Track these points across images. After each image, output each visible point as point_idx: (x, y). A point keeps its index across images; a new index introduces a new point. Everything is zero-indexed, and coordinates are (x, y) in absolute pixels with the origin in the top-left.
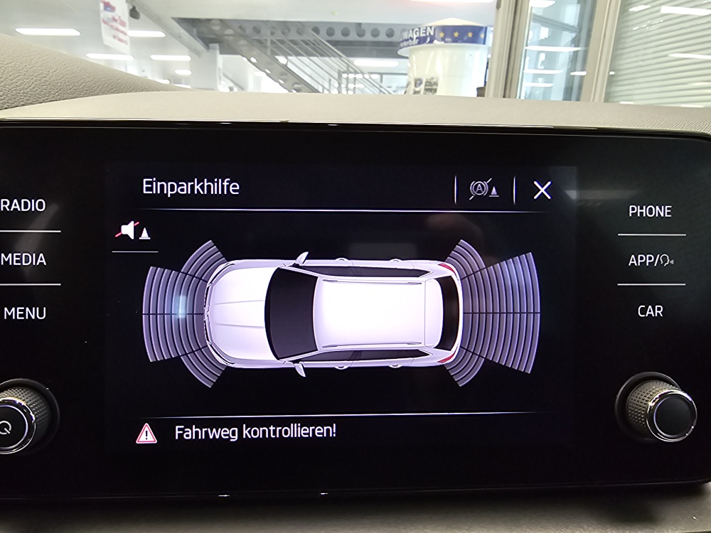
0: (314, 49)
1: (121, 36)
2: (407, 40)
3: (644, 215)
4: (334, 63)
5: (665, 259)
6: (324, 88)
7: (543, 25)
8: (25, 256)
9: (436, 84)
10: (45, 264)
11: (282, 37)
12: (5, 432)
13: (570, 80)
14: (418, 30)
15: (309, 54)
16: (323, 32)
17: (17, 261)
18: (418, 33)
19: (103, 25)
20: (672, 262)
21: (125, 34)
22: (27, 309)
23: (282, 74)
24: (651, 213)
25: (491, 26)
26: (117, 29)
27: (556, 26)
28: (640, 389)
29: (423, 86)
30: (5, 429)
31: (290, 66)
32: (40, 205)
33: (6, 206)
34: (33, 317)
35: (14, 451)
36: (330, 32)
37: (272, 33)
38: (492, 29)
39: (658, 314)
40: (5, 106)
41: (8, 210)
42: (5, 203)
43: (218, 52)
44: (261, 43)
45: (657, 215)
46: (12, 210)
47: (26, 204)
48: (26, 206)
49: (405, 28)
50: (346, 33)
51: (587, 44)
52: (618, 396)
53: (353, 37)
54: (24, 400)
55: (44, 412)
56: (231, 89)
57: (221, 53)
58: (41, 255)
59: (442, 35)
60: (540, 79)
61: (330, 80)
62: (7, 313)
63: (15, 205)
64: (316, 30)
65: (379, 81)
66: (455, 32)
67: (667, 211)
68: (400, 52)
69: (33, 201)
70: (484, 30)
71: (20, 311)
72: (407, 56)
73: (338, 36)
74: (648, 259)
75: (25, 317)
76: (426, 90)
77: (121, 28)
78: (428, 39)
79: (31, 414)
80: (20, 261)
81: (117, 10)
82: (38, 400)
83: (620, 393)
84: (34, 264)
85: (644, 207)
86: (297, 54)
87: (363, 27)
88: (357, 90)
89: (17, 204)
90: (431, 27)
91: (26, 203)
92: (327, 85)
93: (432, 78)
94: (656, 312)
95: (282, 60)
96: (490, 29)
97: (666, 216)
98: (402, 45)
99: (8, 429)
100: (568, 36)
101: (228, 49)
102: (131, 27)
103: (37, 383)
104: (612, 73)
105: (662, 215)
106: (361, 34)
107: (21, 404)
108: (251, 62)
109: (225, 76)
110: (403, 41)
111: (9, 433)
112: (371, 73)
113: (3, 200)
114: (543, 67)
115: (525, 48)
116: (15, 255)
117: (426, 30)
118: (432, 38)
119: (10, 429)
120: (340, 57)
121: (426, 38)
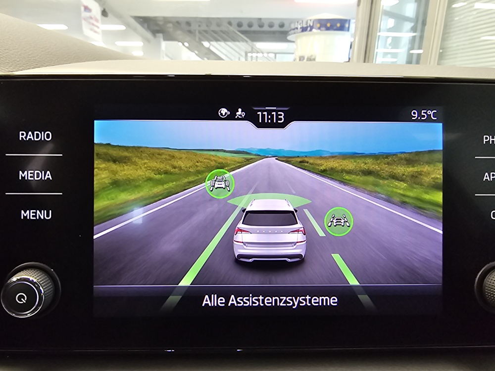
0: (228, 37)
1: (96, 29)
2: (294, 29)
4: (242, 46)
7: (390, 18)
8: (37, 173)
9: (314, 60)
10: (51, 179)
11: (206, 28)
12: (22, 301)
13: (410, 56)
14: (301, 22)
15: (225, 40)
16: (234, 24)
17: (31, 177)
18: (301, 24)
19: (84, 22)
21: (98, 27)
22: (38, 212)
23: (206, 54)
25: (353, 19)
26: (93, 24)
27: (400, 18)
30: (22, 299)
31: (212, 48)
32: (48, 136)
33: (23, 137)
34: (42, 217)
35: (29, 315)
36: (240, 25)
37: (199, 26)
38: (354, 21)
41: (25, 139)
42: (22, 134)
43: (162, 39)
44: (192, 33)
46: (27, 139)
47: (38, 135)
48: (37, 137)
49: (292, 21)
50: (250, 25)
51: (423, 31)
52: (477, 279)
53: (255, 28)
54: (36, 278)
55: (50, 287)
57: (165, 39)
58: (48, 172)
59: (318, 25)
60: (389, 56)
61: (239, 57)
62: (23, 215)
63: (30, 136)
64: (230, 23)
65: (274, 58)
66: (327, 23)
68: (289, 38)
69: (43, 133)
70: (348, 22)
71: (33, 213)
72: (294, 40)
73: (245, 28)
75: (36, 217)
77: (95, 23)
78: (309, 29)
79: (41, 288)
80: (33, 177)
81: (93, 11)
82: (46, 278)
83: (478, 276)
84: (43, 179)
86: (217, 40)
87: (262, 21)
89: (31, 135)
90: (311, 20)
93: (312, 56)
95: (206, 44)
96: (353, 21)
98: (290, 33)
99: (24, 299)
100: (408, 25)
101: (169, 37)
102: (103, 23)
103: (42, 264)
104: (441, 51)
106: (261, 26)
107: (33, 281)
108: (185, 46)
109: (167, 55)
110: (291, 30)
111: (25, 302)
112: (268, 53)
113: (21, 132)
114: (390, 47)
115: (378, 34)
116: (29, 172)
117: (307, 22)
118: (312, 28)
119: (26, 299)
120: (247, 41)
121: (307, 27)
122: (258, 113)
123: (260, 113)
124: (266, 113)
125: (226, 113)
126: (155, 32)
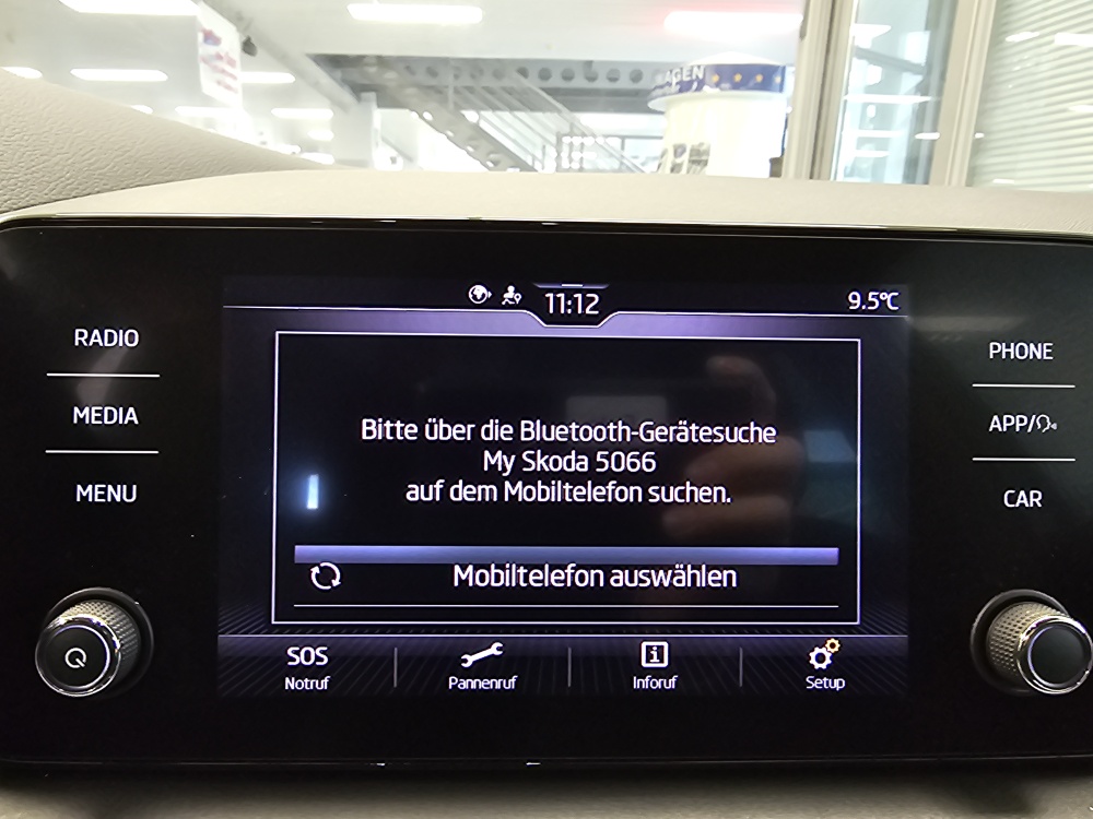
0: (520, 101)
1: (228, 81)
2: (662, 87)
3: (1012, 357)
4: (549, 121)
5: (1043, 421)
6: (534, 158)
7: (872, 63)
8: (109, 410)
9: (707, 152)
10: (136, 422)
11: (469, 82)
12: (77, 664)
13: (914, 146)
14: (678, 70)
15: (512, 109)
16: (533, 73)
17: (97, 419)
18: (679, 76)
19: (202, 66)
20: (1054, 426)
21: (234, 78)
22: (110, 488)
23: (471, 138)
24: (1022, 354)
25: (792, 65)
26: (223, 71)
27: (893, 65)
28: (1007, 615)
29: (685, 158)
30: (78, 660)
31: (484, 125)
32: (132, 338)
33: (83, 339)
34: (118, 499)
35: (91, 692)
36: (545, 74)
37: (456, 77)
38: (793, 69)
39: (1034, 503)
40: (74, 194)
41: (85, 344)
42: (81, 335)
43: (374, 105)
44: (438, 91)
45: (1031, 357)
46: (91, 344)
48: (111, 340)
49: (658, 68)
50: (568, 77)
51: (940, 92)
52: (975, 624)
53: (579, 82)
54: (104, 619)
55: (132, 637)
56: (394, 160)
57: (380, 105)
58: (131, 410)
59: (716, 78)
60: (868, 146)
61: (544, 147)
62: (81, 494)
63: (96, 338)
64: (523, 72)
65: (619, 147)
66: (735, 74)
67: (1045, 351)
68: (651, 105)
69: (121, 332)
70: (780, 70)
71: (100, 489)
72: (662, 109)
73: (556, 81)
74: (1017, 422)
75: (106, 498)
76: (693, 162)
77: (228, 68)
78: (695, 85)
79: (115, 638)
80: (101, 419)
81: (223, 42)
82: (124, 619)
83: (977, 620)
84: (121, 422)
85: (1012, 345)
86: (494, 108)
87: (594, 66)
88: (584, 161)
89: (99, 337)
90: (699, 67)
91: (111, 335)
92: (539, 154)
93: (701, 144)
94: (1032, 500)
95: (471, 116)
96: (789, 71)
97: (1045, 358)
98: (654, 93)
99: (81, 660)
100: (911, 81)
101: (388, 100)
102: (244, 67)
103: (121, 594)
104: (979, 136)
105: (1039, 357)
106: (591, 78)
107: (99, 624)
108: (424, 119)
109: (385, 140)
110: (655, 88)
111: (83, 665)
112: (607, 136)
113: (77, 331)
114: (872, 126)
115: (844, 98)
116: (94, 409)
117: (691, 71)
118: (701, 84)
119: (84, 660)
120: (559, 111)
121: (691, 82)
122: (547, 295)
123: (551, 295)
124: (562, 295)
125: (484, 295)
126: (358, 90)
